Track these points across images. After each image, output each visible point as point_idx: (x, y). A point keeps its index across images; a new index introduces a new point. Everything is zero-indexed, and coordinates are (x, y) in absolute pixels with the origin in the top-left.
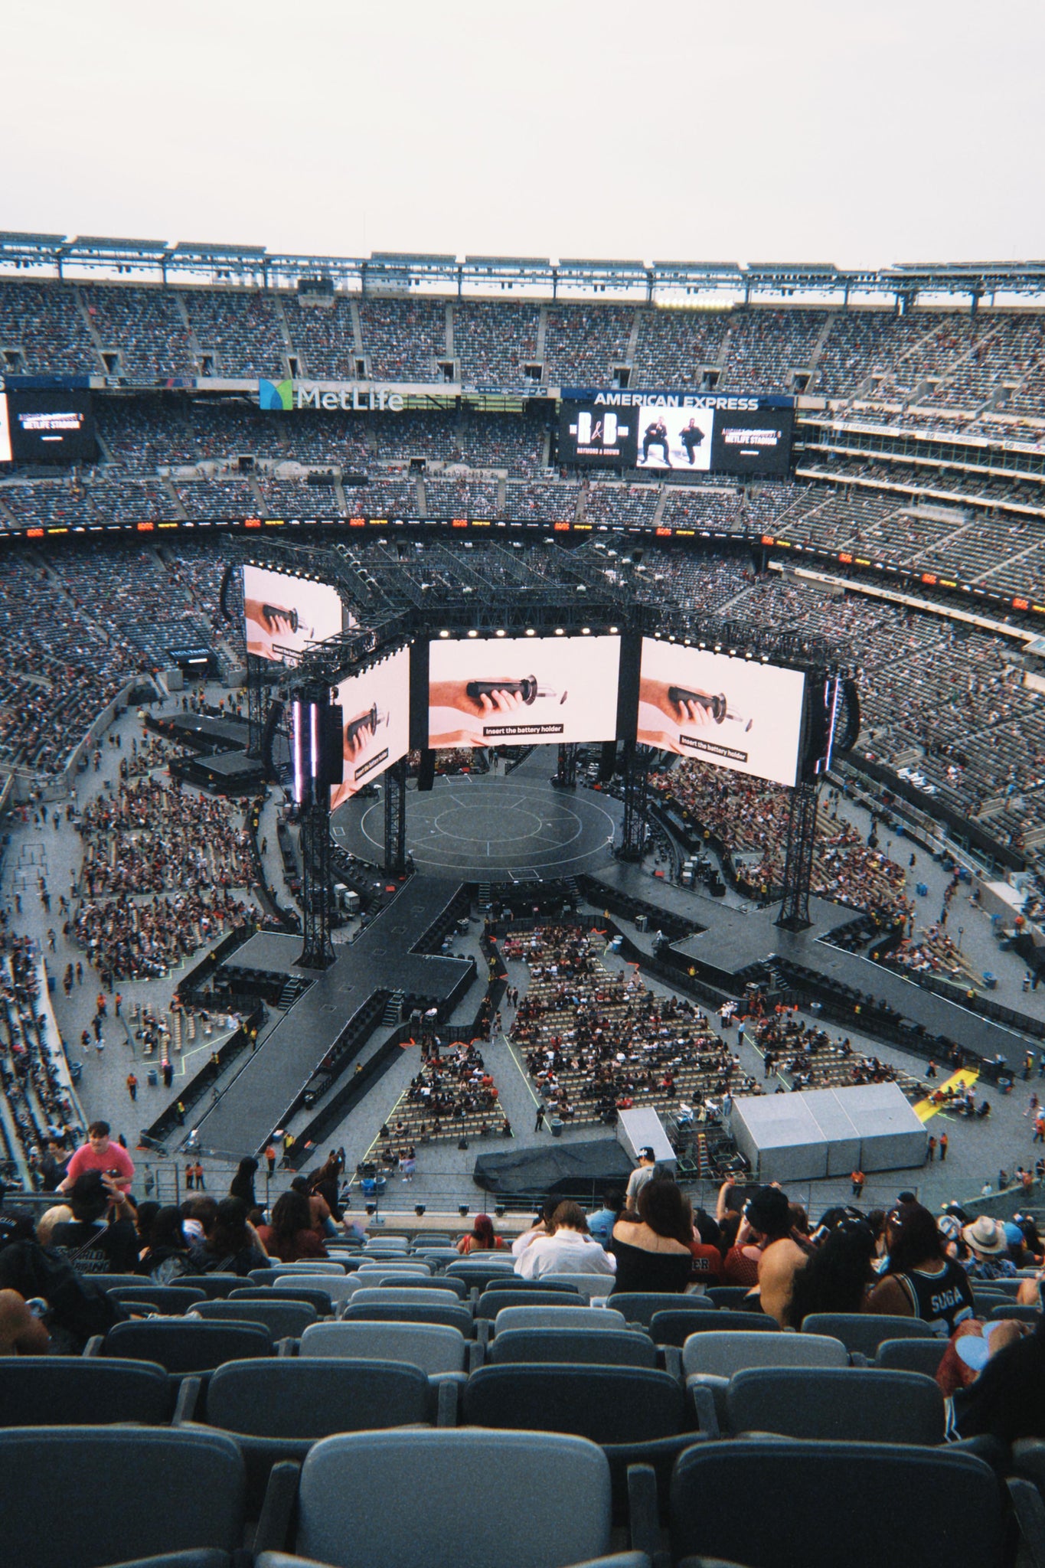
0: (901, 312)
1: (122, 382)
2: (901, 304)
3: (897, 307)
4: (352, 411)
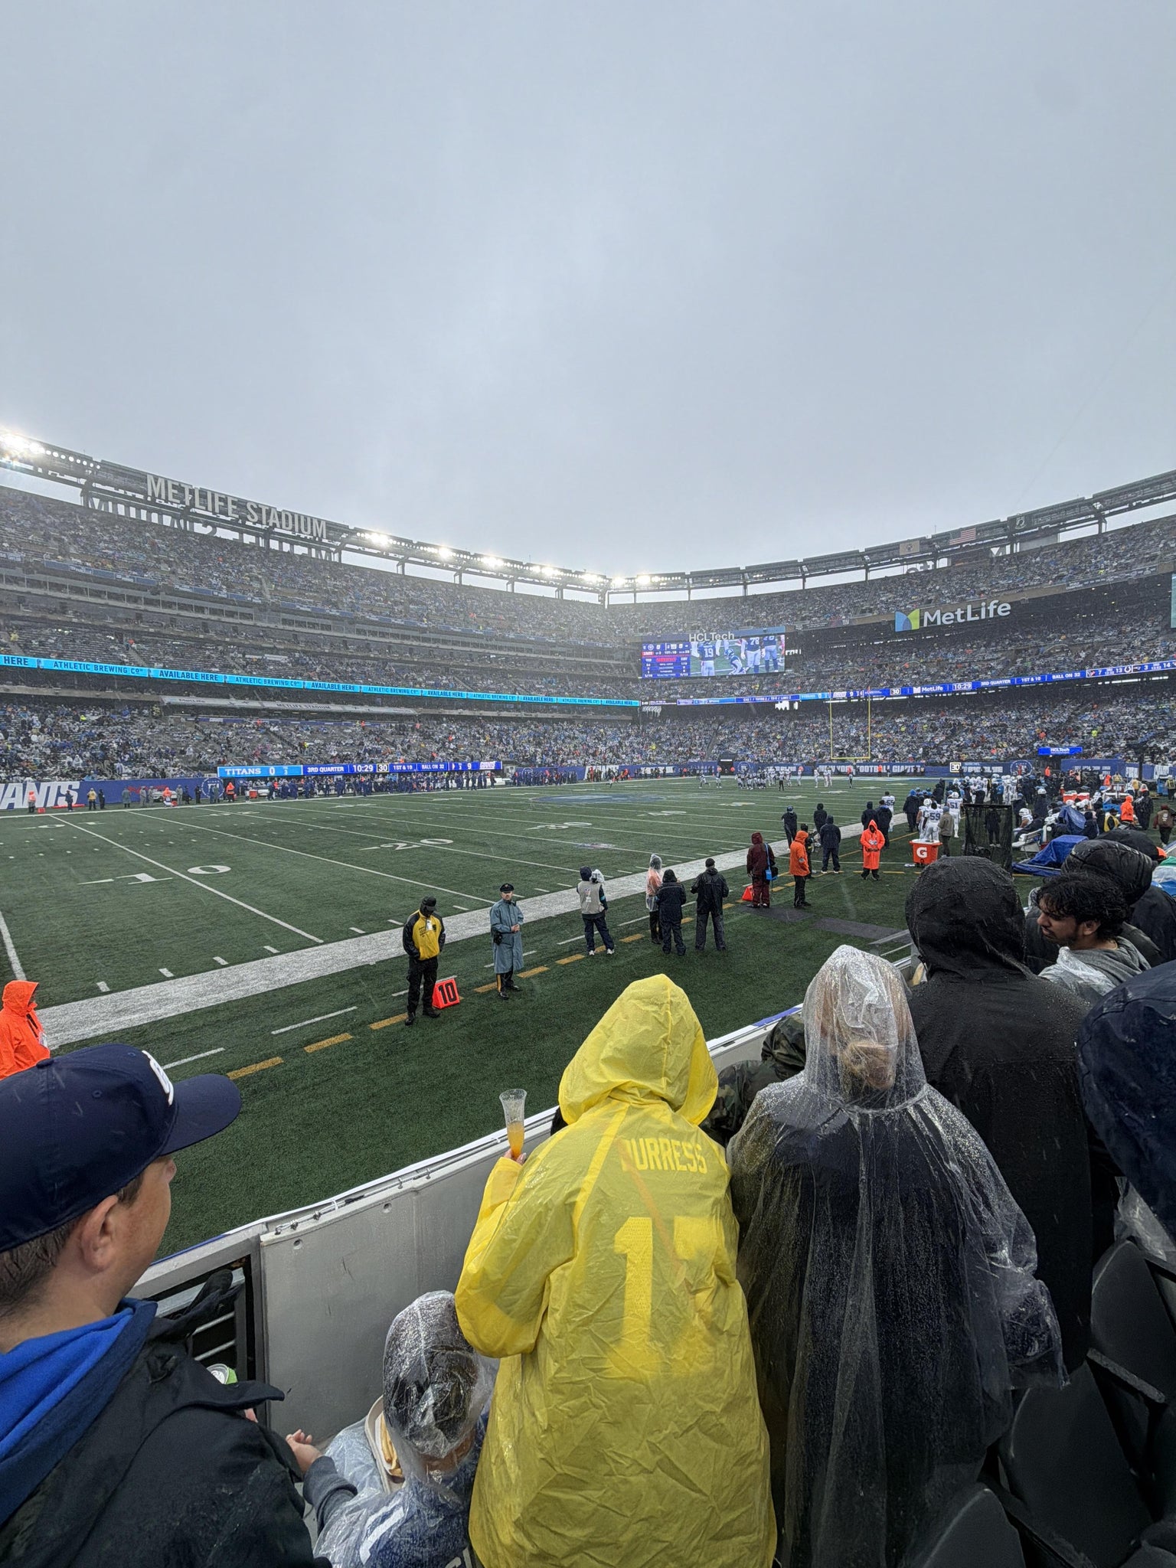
1: (805, 626)
4: (966, 622)
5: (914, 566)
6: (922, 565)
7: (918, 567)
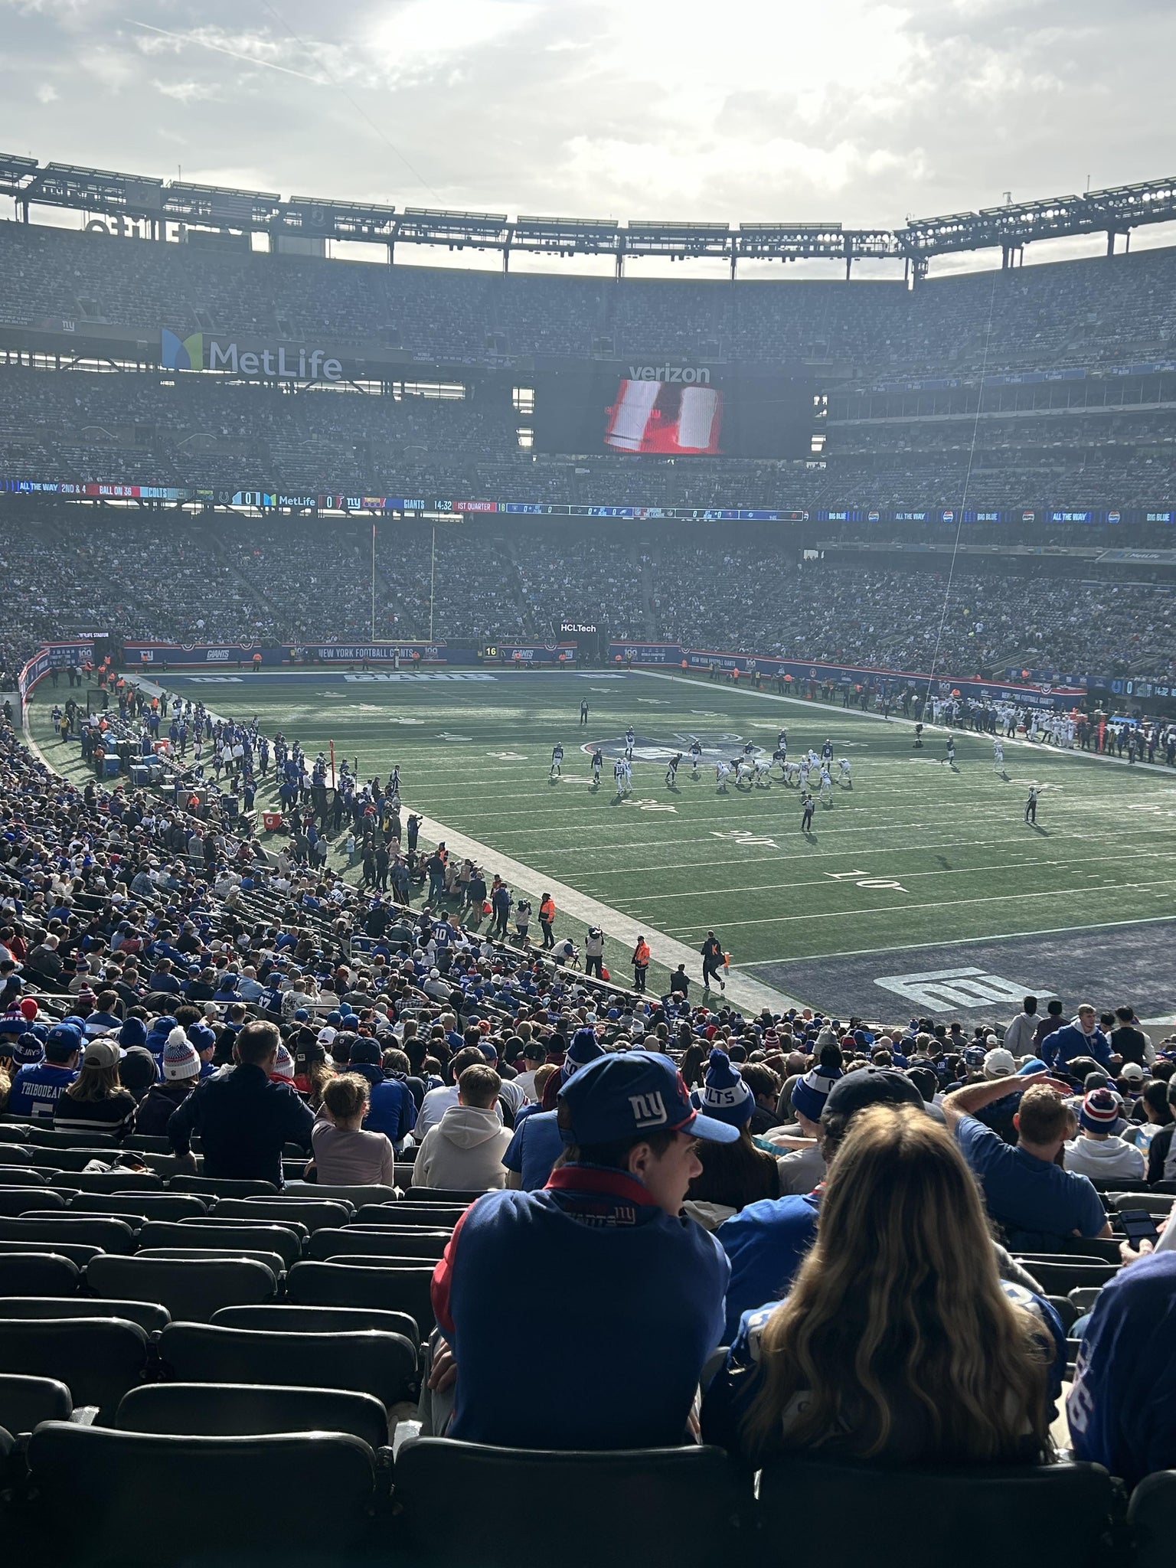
0: (911, 287)
2: (911, 277)
3: (906, 281)
5: (100, 217)
6: (114, 220)
7: (110, 221)
